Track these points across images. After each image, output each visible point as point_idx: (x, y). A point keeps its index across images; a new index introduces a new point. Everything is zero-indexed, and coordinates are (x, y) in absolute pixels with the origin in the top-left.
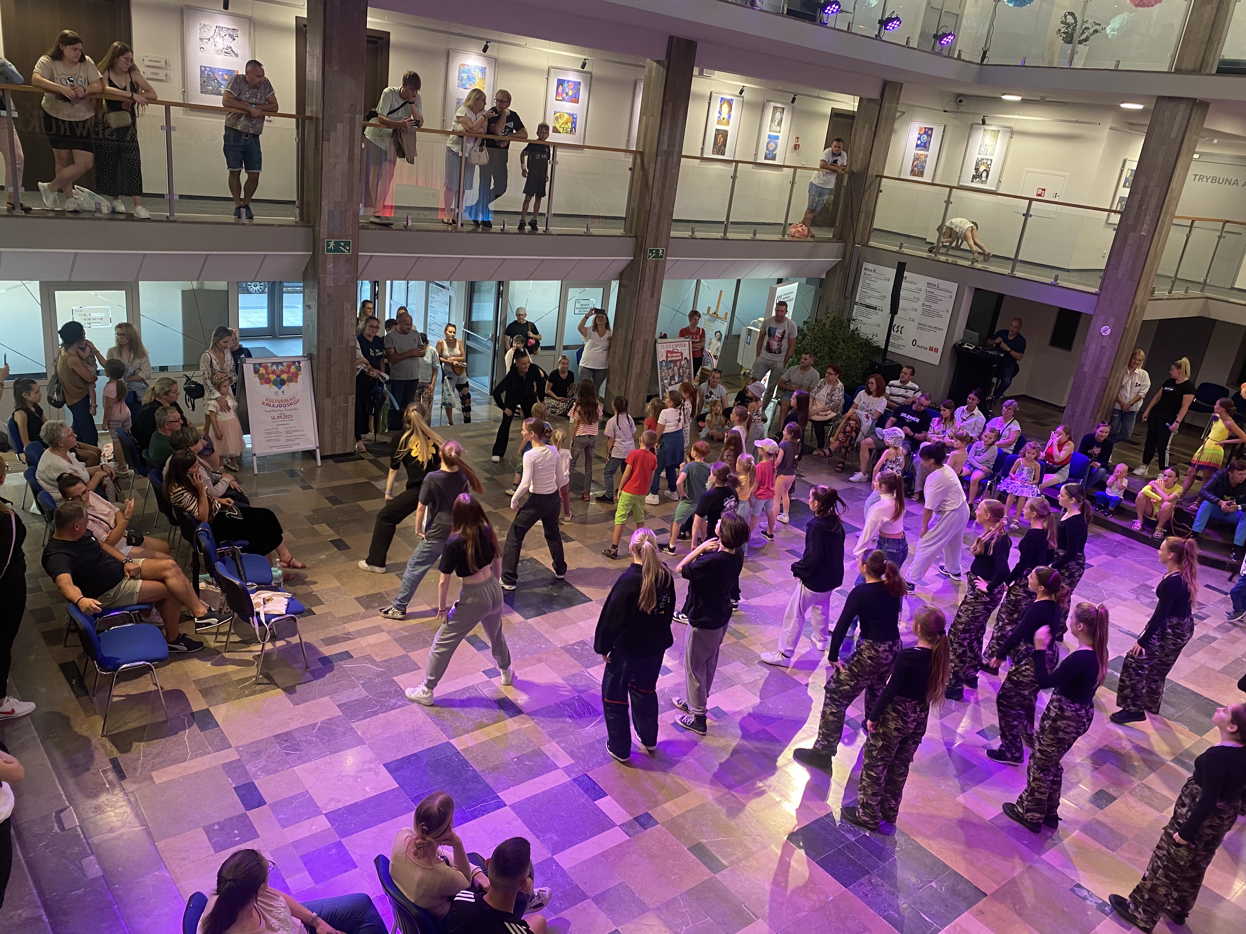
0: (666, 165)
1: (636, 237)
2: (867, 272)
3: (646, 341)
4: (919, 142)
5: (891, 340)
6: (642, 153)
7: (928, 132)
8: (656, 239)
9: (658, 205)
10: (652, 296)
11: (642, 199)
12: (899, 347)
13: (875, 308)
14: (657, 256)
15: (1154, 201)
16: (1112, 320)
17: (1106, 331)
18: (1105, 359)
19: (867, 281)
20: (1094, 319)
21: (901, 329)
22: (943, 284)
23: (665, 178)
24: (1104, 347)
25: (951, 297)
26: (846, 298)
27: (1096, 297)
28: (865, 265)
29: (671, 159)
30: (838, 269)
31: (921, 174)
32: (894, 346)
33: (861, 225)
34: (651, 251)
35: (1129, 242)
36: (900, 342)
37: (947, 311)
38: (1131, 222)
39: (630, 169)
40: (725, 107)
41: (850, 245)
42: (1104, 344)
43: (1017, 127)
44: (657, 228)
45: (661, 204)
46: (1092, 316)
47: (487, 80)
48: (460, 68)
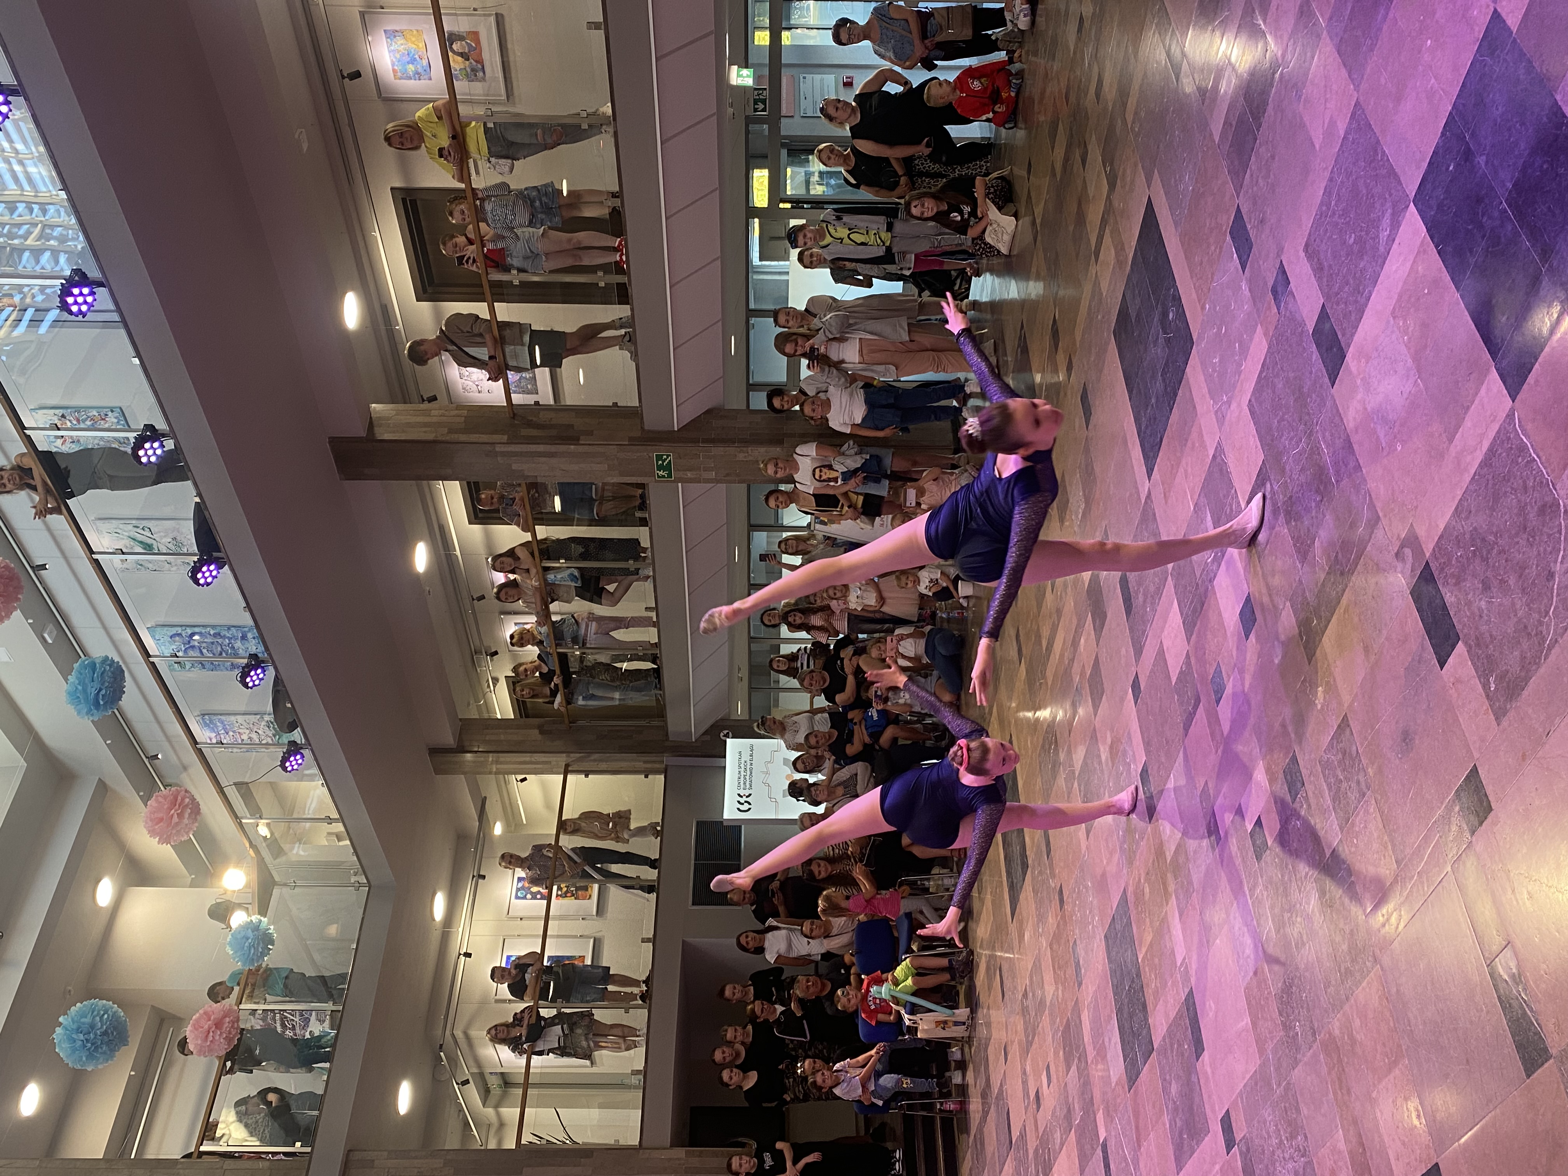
47: (404, 27)
48: (400, 79)
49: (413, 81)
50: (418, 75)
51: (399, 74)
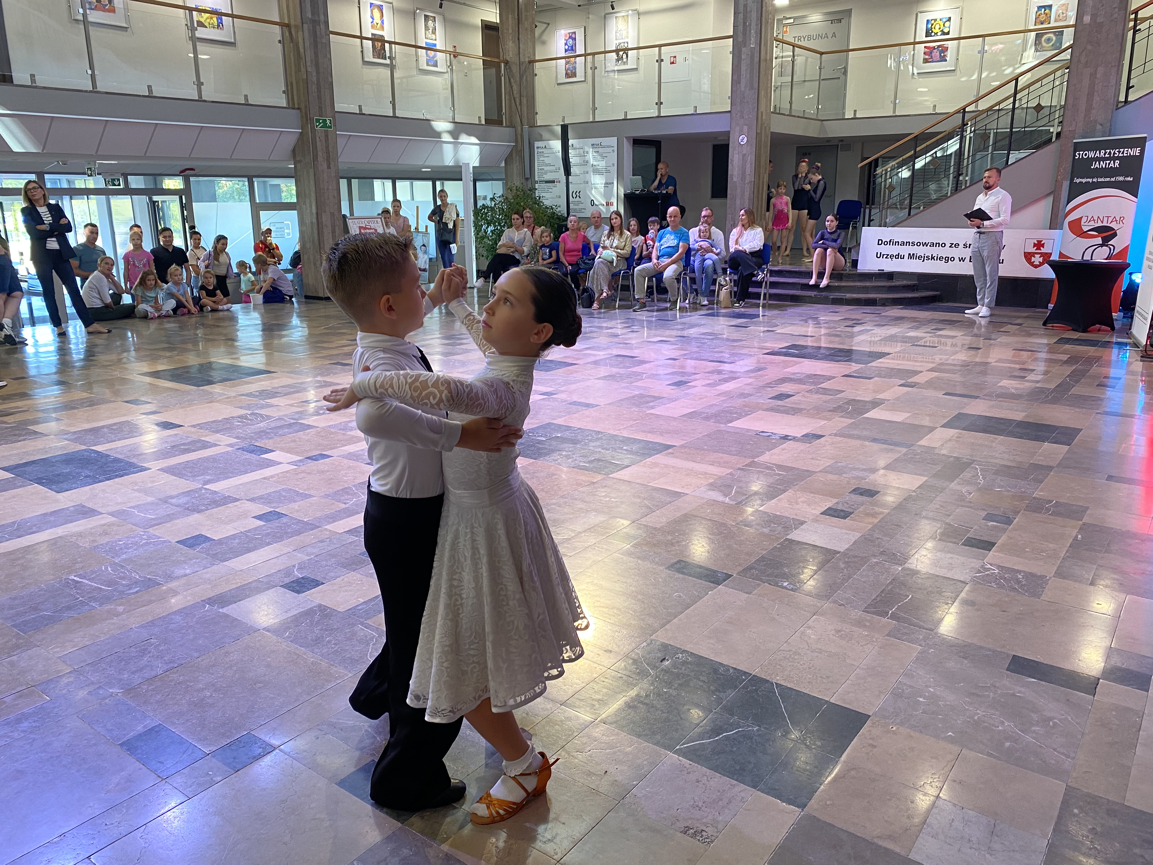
0: (314, 35)
1: (299, 109)
2: (540, 150)
3: (332, 214)
4: (567, 47)
5: (572, 206)
6: (288, 26)
7: (572, 37)
8: (320, 108)
9: (314, 74)
10: (329, 167)
11: (298, 70)
12: (580, 211)
13: (553, 182)
14: (325, 125)
15: (754, 15)
16: (745, 128)
17: (743, 140)
18: (748, 166)
19: (541, 159)
20: (731, 132)
21: (578, 194)
22: (606, 141)
23: (316, 46)
24: (745, 154)
25: (613, 151)
26: (527, 179)
27: (729, 114)
28: (537, 144)
29: (318, 27)
30: (514, 155)
31: (574, 75)
32: (575, 211)
33: (525, 109)
34: (318, 121)
35: (743, 57)
36: (581, 206)
37: (613, 165)
38: (740, 39)
39: (280, 42)
40: (376, 13)
41: (519, 128)
42: (745, 152)
43: (642, 8)
44: (319, 97)
45: (318, 73)
46: (729, 132)
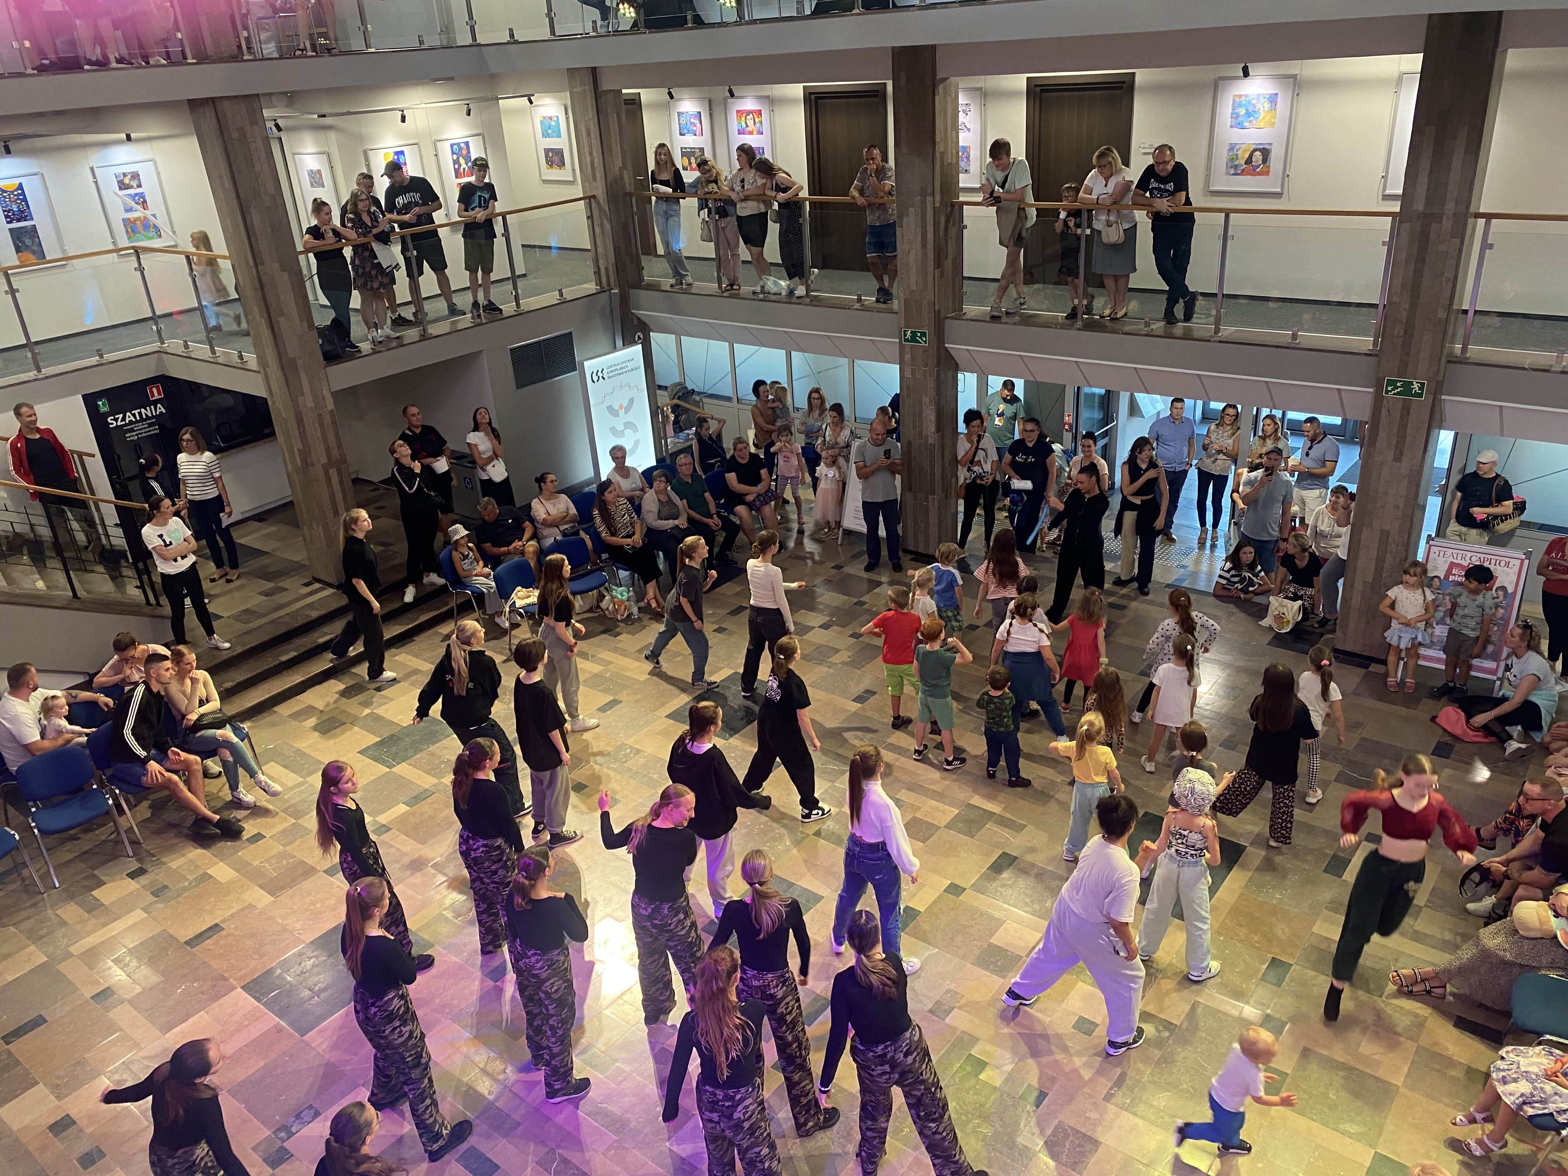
8: (1404, 363)
44: (1406, 345)
45: (1414, 304)
47: (1278, 111)
48: (1234, 101)
49: (1230, 110)
50: (1235, 116)
51: (1237, 100)
